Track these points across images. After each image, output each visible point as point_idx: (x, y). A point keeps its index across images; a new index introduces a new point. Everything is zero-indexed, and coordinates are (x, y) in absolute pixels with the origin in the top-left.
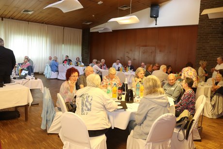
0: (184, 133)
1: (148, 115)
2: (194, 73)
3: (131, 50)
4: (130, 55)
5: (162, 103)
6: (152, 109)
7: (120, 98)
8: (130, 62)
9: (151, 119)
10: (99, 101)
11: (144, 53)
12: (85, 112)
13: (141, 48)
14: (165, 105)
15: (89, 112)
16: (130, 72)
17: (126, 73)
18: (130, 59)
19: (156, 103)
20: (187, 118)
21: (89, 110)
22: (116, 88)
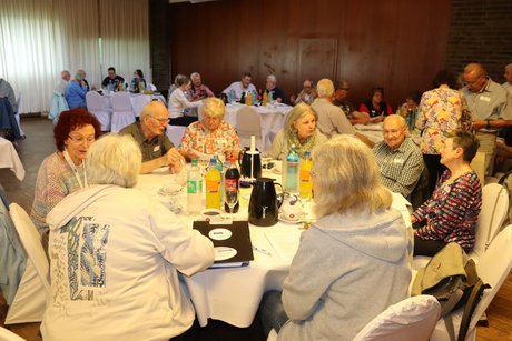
0: (450, 327)
1: (331, 294)
2: (454, 112)
3: (275, 48)
4: (272, 62)
5: (385, 249)
6: (348, 278)
7: (232, 206)
8: (272, 78)
9: (342, 312)
10: (139, 241)
11: (308, 54)
12: (84, 289)
13: (301, 41)
14: (397, 257)
15: (96, 289)
16: (273, 107)
17: (262, 109)
18: (272, 71)
19: (362, 251)
20: (464, 278)
21: (98, 281)
22: (216, 175)
